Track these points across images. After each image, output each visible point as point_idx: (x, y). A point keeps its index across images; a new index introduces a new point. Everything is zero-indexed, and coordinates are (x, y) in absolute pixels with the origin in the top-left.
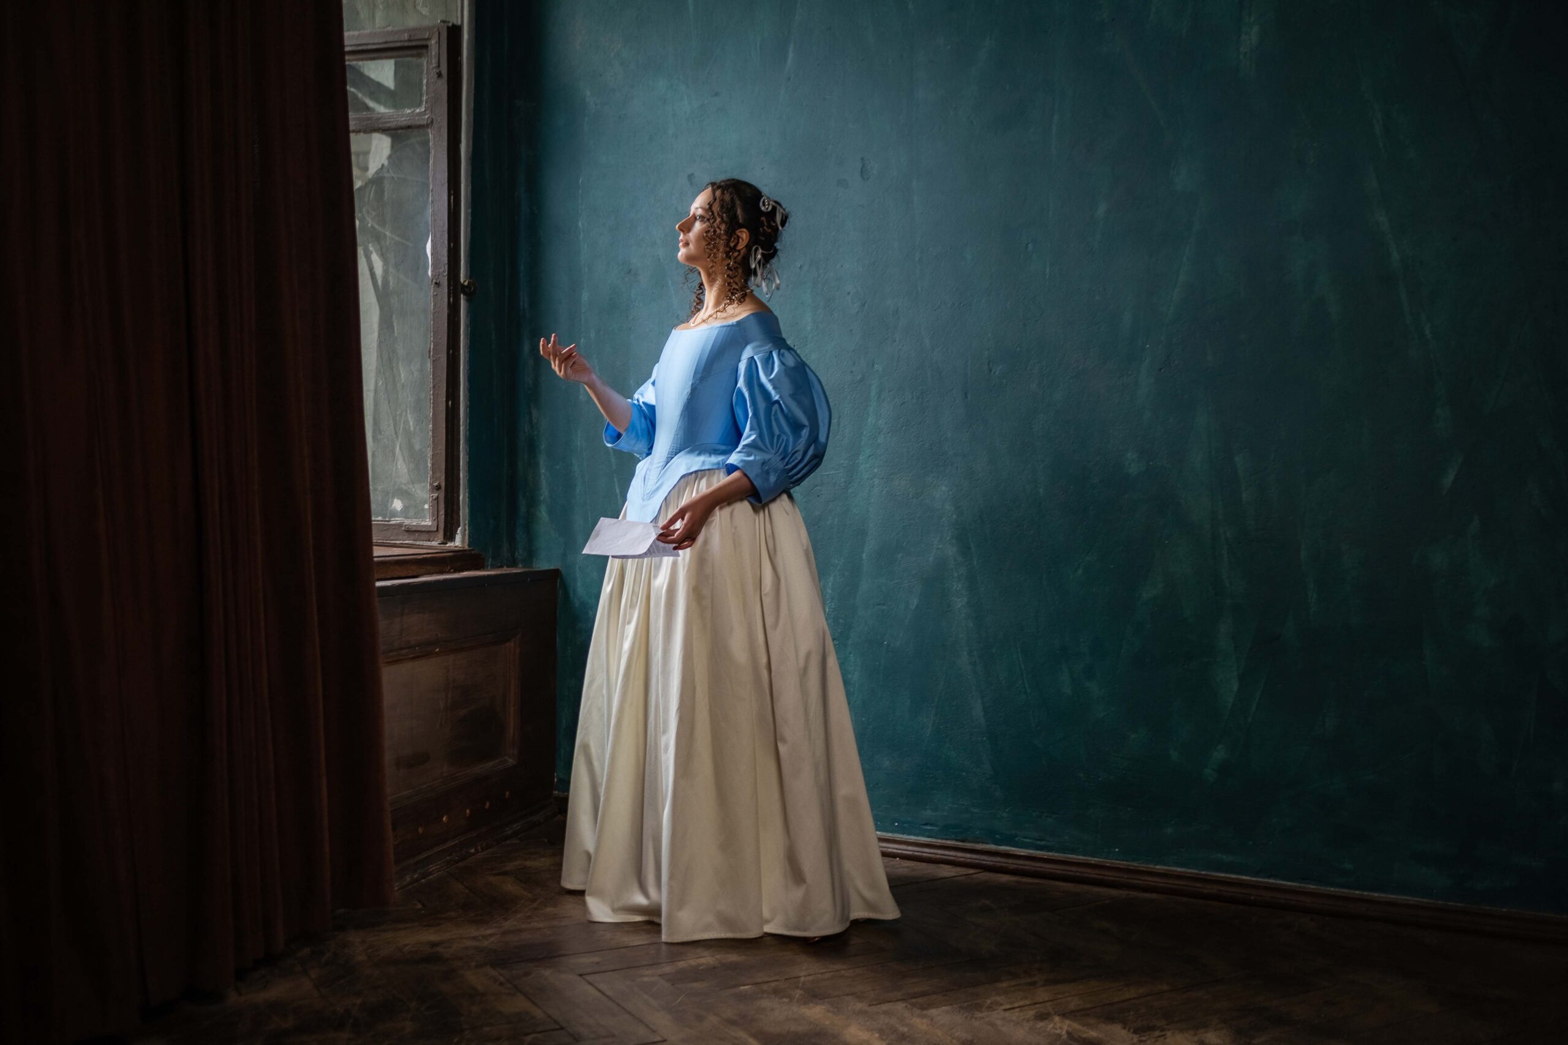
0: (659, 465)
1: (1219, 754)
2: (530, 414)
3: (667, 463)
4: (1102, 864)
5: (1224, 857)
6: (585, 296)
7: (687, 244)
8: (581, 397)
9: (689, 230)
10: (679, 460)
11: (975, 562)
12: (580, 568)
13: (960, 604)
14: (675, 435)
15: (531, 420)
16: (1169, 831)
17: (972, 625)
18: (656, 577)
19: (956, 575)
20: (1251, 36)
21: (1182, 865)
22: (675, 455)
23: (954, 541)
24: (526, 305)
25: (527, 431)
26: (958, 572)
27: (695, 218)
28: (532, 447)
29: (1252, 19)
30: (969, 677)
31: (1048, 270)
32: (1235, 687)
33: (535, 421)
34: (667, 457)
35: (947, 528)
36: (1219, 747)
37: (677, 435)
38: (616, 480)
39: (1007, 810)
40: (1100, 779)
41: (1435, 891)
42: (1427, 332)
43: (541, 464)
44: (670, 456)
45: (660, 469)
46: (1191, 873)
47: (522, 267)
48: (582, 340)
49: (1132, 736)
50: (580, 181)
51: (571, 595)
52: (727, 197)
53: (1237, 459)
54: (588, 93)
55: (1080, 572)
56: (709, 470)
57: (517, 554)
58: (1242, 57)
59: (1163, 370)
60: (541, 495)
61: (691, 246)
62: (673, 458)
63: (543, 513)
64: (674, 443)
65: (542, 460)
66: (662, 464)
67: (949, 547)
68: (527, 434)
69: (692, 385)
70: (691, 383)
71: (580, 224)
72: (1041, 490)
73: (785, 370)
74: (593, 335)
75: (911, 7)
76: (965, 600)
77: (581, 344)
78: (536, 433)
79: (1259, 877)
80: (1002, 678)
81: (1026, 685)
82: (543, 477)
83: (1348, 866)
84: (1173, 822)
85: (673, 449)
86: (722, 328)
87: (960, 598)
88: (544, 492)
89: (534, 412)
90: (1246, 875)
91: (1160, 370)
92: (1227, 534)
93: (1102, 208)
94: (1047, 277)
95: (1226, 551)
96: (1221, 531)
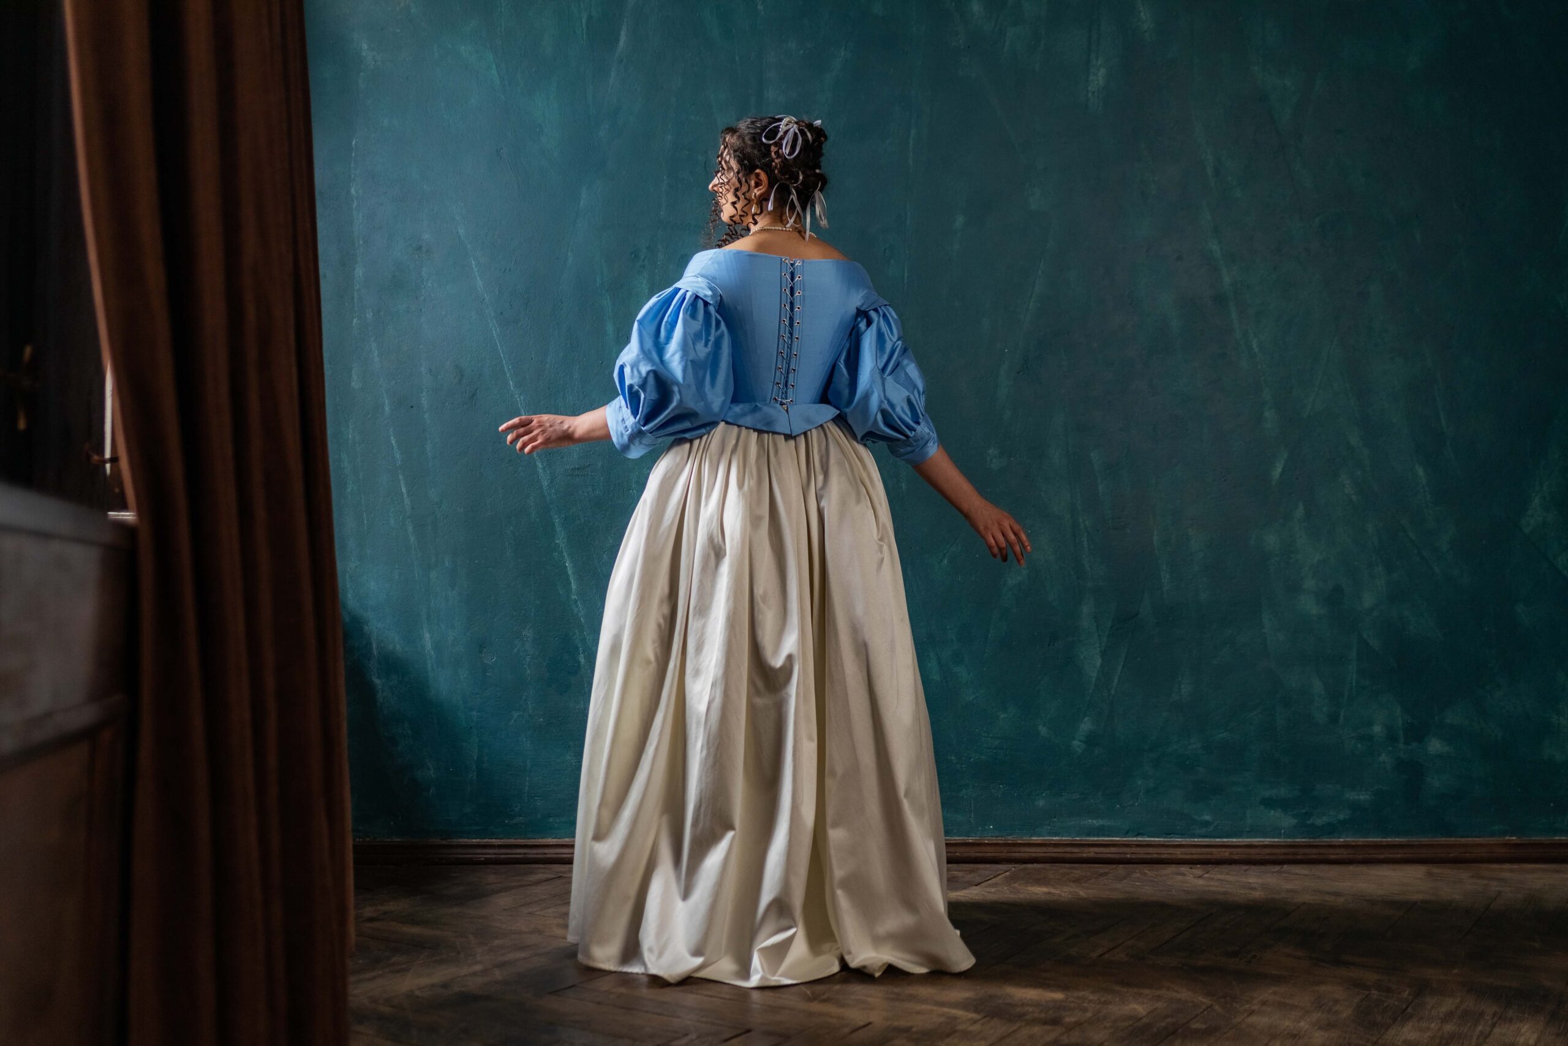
1: (1086, 726)
4: (979, 842)
5: (1095, 822)
6: (359, 272)
8: (353, 384)
16: (1041, 803)
20: (1099, 77)
21: (1056, 835)
29: (1099, 63)
31: (906, 274)
32: (1099, 662)
36: (1085, 719)
38: (401, 477)
40: (972, 760)
41: (1283, 831)
42: (1254, 346)
46: (1065, 840)
48: (355, 321)
49: (1002, 716)
50: (353, 143)
53: (1092, 454)
54: (365, 46)
55: (946, 562)
58: (1090, 95)
59: (1021, 374)
71: (353, 191)
72: (903, 485)
74: (369, 316)
75: (760, 7)
77: (354, 325)
79: (1128, 837)
83: (1207, 818)
84: (1044, 795)
90: (1117, 837)
91: (1019, 373)
92: (1087, 523)
93: (960, 221)
94: (906, 281)
95: (1086, 539)
96: (1081, 520)
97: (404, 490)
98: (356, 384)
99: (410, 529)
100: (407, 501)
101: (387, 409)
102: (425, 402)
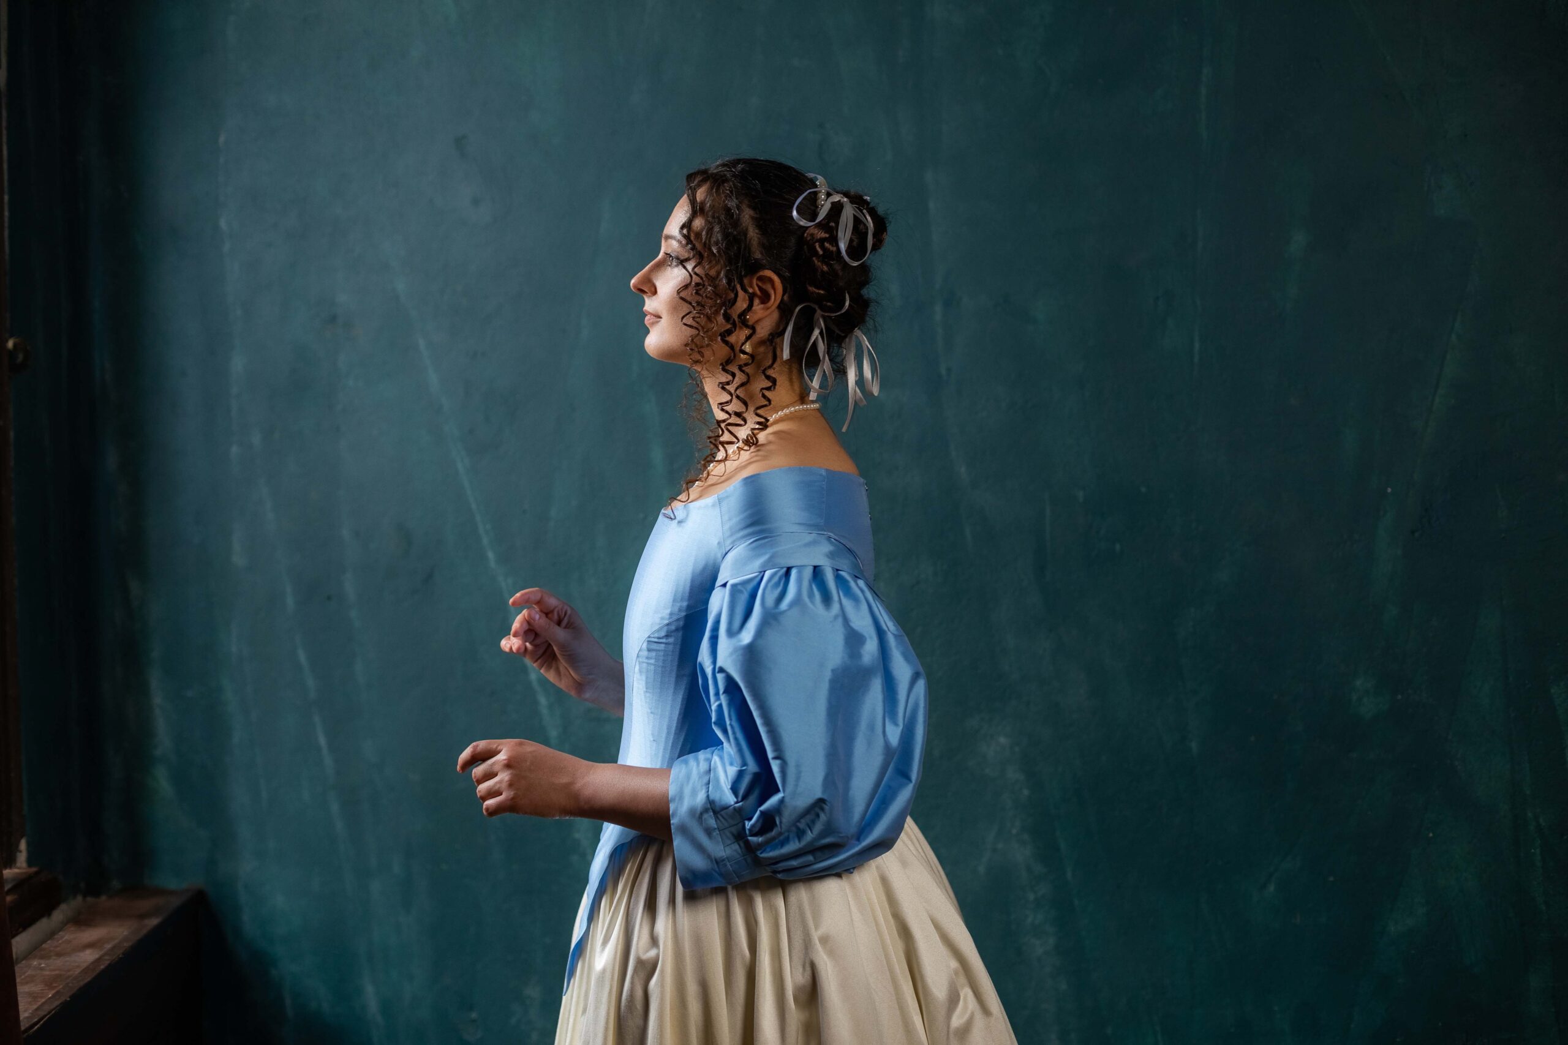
2: (125, 588)
6: (238, 363)
7: (657, 320)
8: (235, 559)
9: (655, 289)
11: (1069, 874)
13: (1041, 950)
15: (127, 601)
17: (1065, 987)
19: (1032, 898)
23: (1026, 837)
24: (108, 376)
25: (118, 621)
26: (1035, 892)
28: (132, 651)
31: (1197, 346)
33: (135, 603)
35: (1011, 813)
38: (316, 718)
47: (97, 304)
48: (234, 448)
50: (221, 140)
55: (1272, 888)
57: (105, 860)
59: (1417, 534)
60: (156, 747)
61: (664, 322)
63: (162, 782)
67: (1017, 846)
68: (119, 629)
71: (223, 224)
74: (256, 440)
77: (232, 456)
78: (139, 626)
82: (158, 711)
87: (1039, 939)
88: (163, 738)
89: (134, 586)
91: (1413, 532)
92: (1541, 820)
93: (1299, 240)
94: (1196, 359)
95: (1538, 851)
96: (1530, 815)
97: (322, 741)
98: (239, 559)
99: (335, 807)
100: (328, 761)
101: (290, 601)
102: (350, 587)
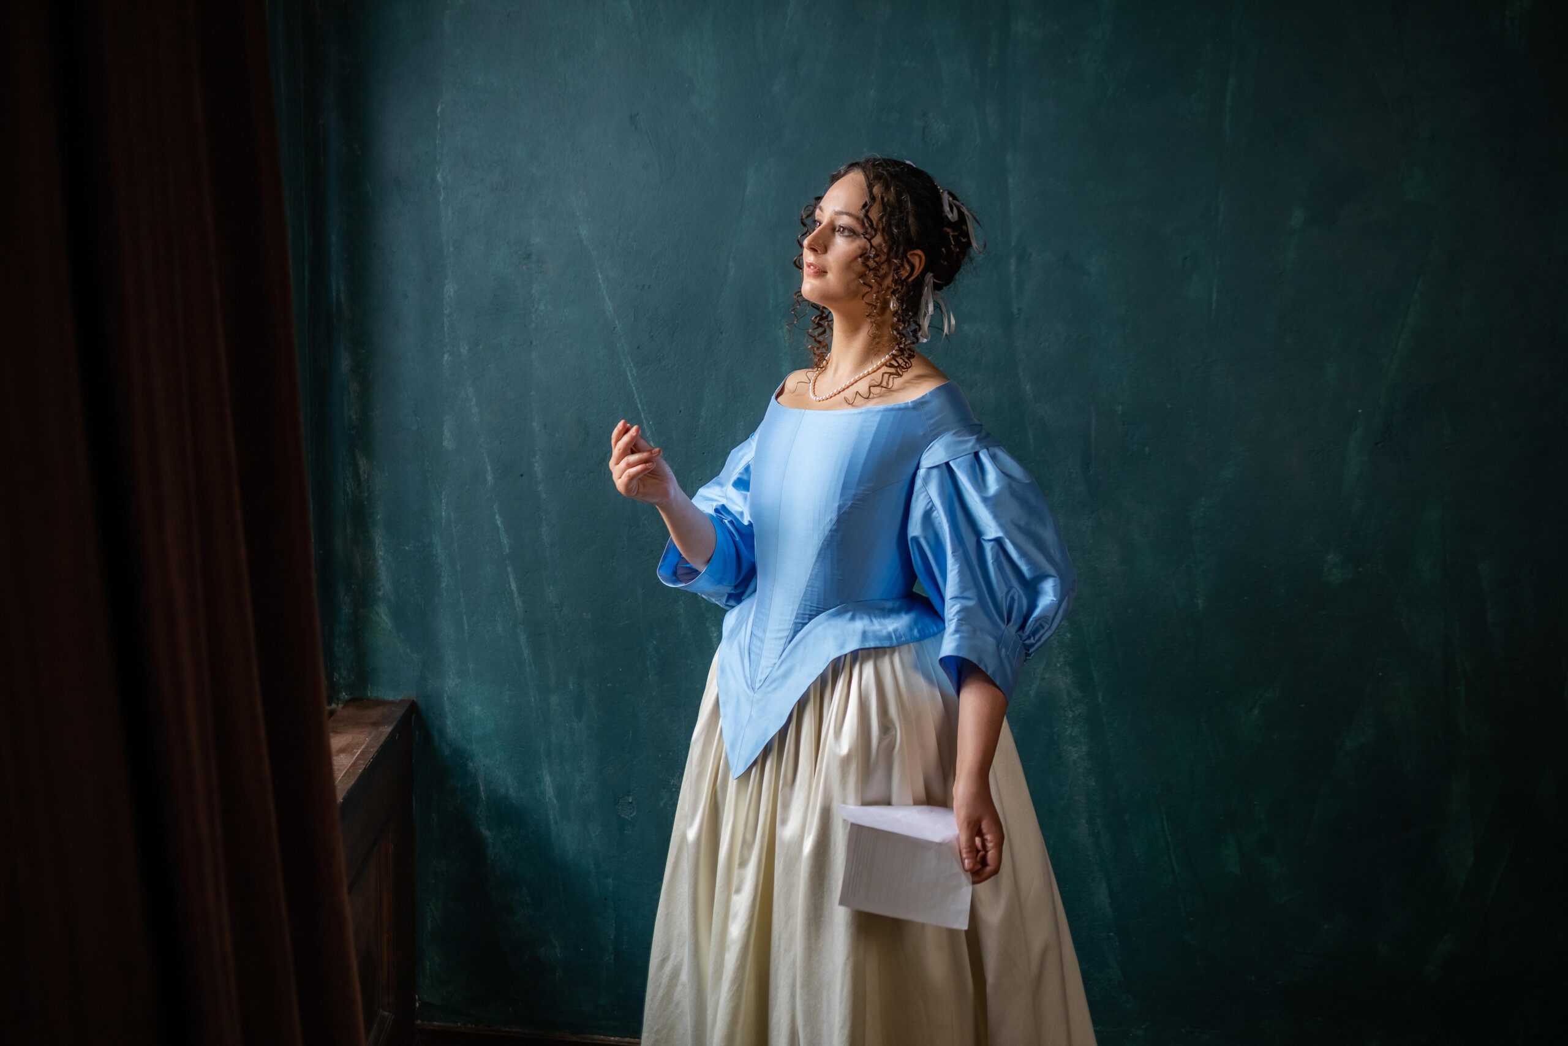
0: (780, 635)
1: (1446, 945)
2: (355, 465)
3: (796, 632)
6: (450, 290)
7: (821, 272)
8: (445, 443)
9: (825, 250)
10: (820, 628)
11: (1100, 699)
12: (449, 698)
13: (1077, 755)
14: (807, 586)
15: (357, 475)
17: (1094, 784)
18: (784, 822)
19: (1070, 716)
22: (810, 620)
23: (1067, 669)
24: (342, 297)
25: (349, 490)
26: (1073, 711)
27: (833, 229)
28: (360, 515)
30: (1089, 853)
32: (1470, 861)
33: (364, 477)
34: (795, 623)
35: (1057, 651)
36: (1446, 936)
37: (812, 586)
39: (1143, 1027)
43: (377, 542)
44: (798, 621)
45: (783, 641)
47: (334, 238)
48: (446, 357)
50: (439, 111)
51: (436, 738)
52: (891, 197)
53: (1481, 567)
55: (1256, 712)
56: (875, 648)
57: (336, 676)
59: (1379, 446)
60: (379, 590)
61: (831, 277)
62: (806, 624)
63: (383, 617)
64: (805, 601)
65: (379, 538)
66: (786, 634)
67: (1060, 676)
68: (350, 496)
69: (840, 507)
70: (836, 505)
71: (439, 177)
72: (1200, 602)
73: (1010, 486)
74: (464, 350)
76: (1085, 749)
77: (444, 363)
78: (366, 495)
80: (1138, 854)
81: (1174, 863)
82: (381, 562)
85: (805, 610)
86: (886, 413)
87: (1075, 747)
88: (385, 583)
89: (363, 464)
91: (1377, 444)
92: (1466, 665)
93: (1298, 216)
94: (1214, 306)
95: (1463, 688)
96: (1457, 660)
97: (514, 587)
98: (449, 443)
99: (523, 638)
100: (518, 601)
101: (490, 477)
102: (538, 468)
